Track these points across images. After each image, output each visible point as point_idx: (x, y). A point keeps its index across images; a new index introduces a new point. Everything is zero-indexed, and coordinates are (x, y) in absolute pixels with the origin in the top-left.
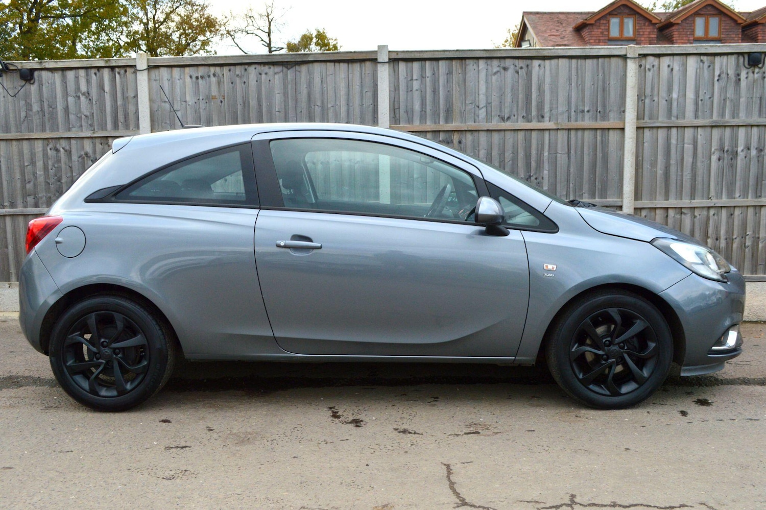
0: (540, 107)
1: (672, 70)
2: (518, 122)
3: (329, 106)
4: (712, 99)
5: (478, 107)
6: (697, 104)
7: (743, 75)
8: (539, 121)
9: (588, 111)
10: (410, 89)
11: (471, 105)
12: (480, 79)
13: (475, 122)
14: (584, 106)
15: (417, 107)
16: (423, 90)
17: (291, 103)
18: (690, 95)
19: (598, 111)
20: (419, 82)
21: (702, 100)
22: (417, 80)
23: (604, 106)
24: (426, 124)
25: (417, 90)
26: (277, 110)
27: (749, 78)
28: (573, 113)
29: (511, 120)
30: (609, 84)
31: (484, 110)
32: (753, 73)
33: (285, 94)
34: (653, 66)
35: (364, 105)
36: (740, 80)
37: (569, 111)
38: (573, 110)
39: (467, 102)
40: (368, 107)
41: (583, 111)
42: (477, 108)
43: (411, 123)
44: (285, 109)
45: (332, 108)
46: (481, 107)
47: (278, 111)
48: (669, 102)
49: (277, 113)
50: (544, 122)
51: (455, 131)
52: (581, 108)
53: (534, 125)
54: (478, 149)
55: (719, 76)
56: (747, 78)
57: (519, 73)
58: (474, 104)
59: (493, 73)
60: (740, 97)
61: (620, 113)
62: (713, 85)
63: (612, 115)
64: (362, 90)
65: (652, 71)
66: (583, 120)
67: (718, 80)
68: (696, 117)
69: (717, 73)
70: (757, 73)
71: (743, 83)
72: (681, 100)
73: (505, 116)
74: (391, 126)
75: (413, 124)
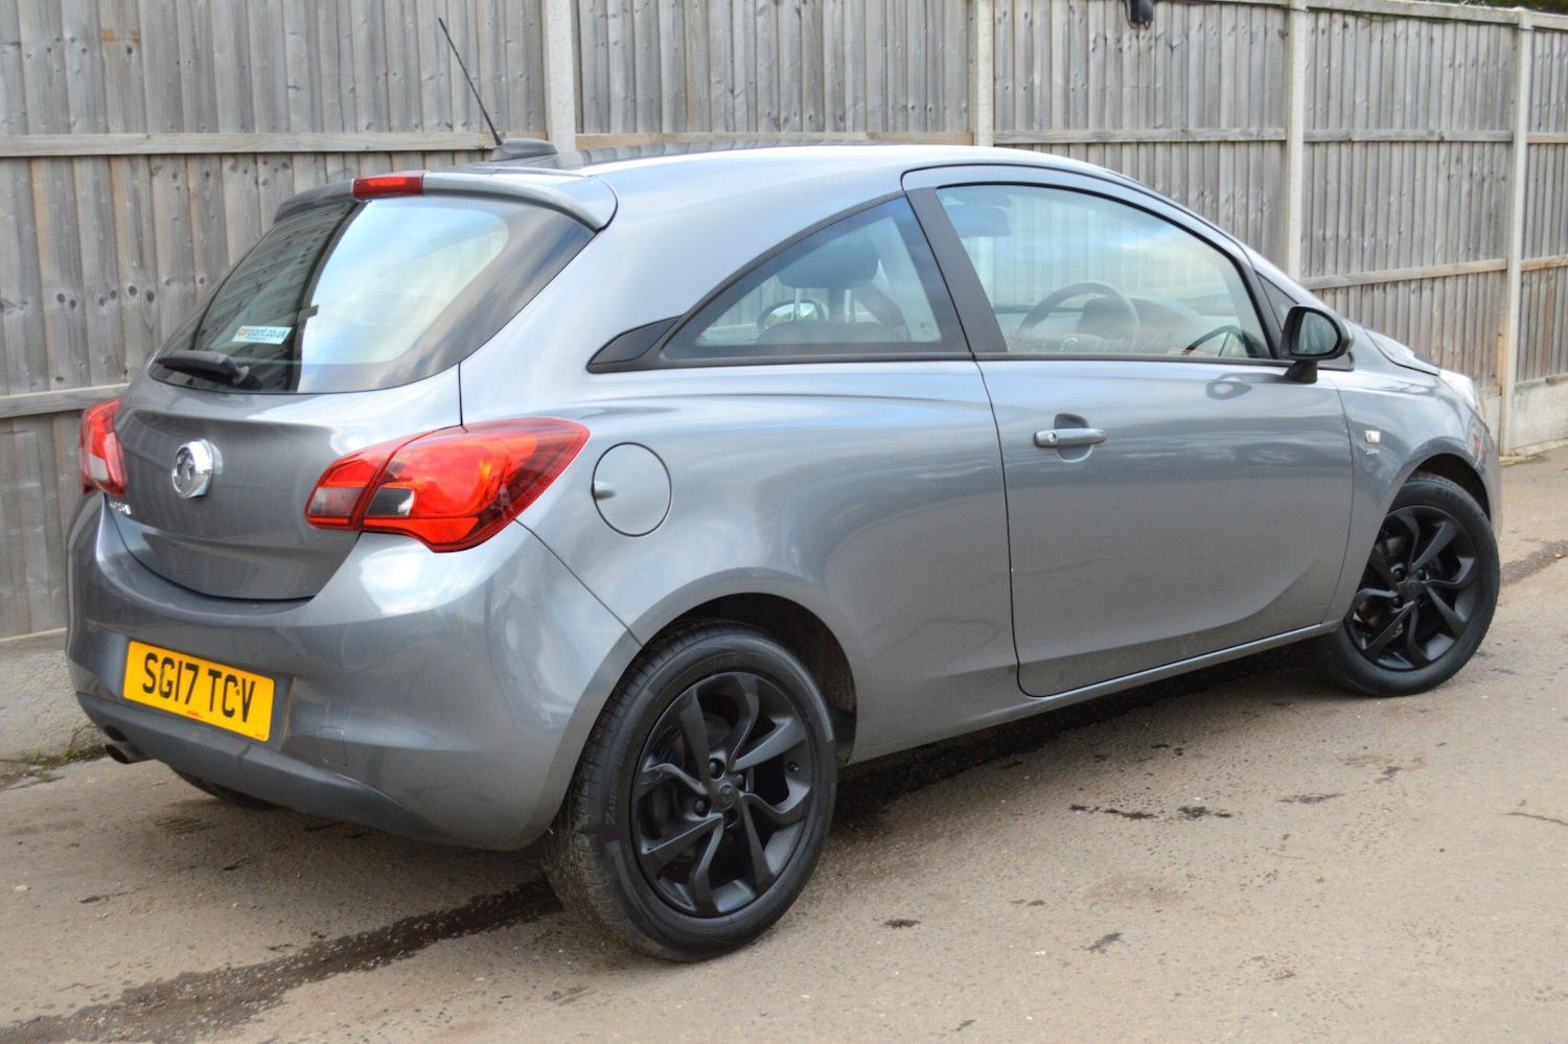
0: (839, 99)
1: (1031, 23)
2: (802, 131)
3: (425, 76)
4: (1085, 87)
5: (732, 91)
6: (1066, 97)
7: (1125, 44)
8: (837, 129)
9: (913, 108)
10: (601, 41)
11: (718, 85)
12: (735, 22)
13: (727, 130)
14: (906, 94)
15: (618, 88)
16: (629, 45)
17: (326, 65)
18: (1058, 79)
19: (929, 107)
20: (619, 20)
21: (1073, 89)
22: (615, 16)
23: (936, 99)
24: (635, 131)
25: (616, 43)
26: (291, 83)
27: (1133, 49)
28: (890, 112)
29: (790, 124)
30: (943, 47)
31: (742, 99)
32: (1138, 37)
33: (311, 37)
34: (1005, 14)
35: (503, 79)
36: (1121, 50)
38: (890, 104)
39: (713, 80)
40: (516, 81)
41: (905, 107)
42: (730, 94)
43: (605, 128)
44: (312, 81)
45: (430, 82)
46: (736, 92)
47: (294, 87)
48: (1030, 89)
49: (291, 91)
50: (845, 130)
52: (902, 101)
55: (1095, 41)
56: (1130, 47)
57: (803, 14)
58: (724, 84)
59: (758, 10)
60: (1122, 86)
61: (962, 112)
62: (1087, 61)
63: (949, 116)
64: (497, 36)
65: (1003, 25)
66: (907, 126)
67: (1093, 50)
68: (1067, 125)
69: (1092, 36)
70: (1144, 37)
71: (1127, 57)
72: (1046, 91)
73: (779, 114)
74: (577, 138)
75: (609, 132)
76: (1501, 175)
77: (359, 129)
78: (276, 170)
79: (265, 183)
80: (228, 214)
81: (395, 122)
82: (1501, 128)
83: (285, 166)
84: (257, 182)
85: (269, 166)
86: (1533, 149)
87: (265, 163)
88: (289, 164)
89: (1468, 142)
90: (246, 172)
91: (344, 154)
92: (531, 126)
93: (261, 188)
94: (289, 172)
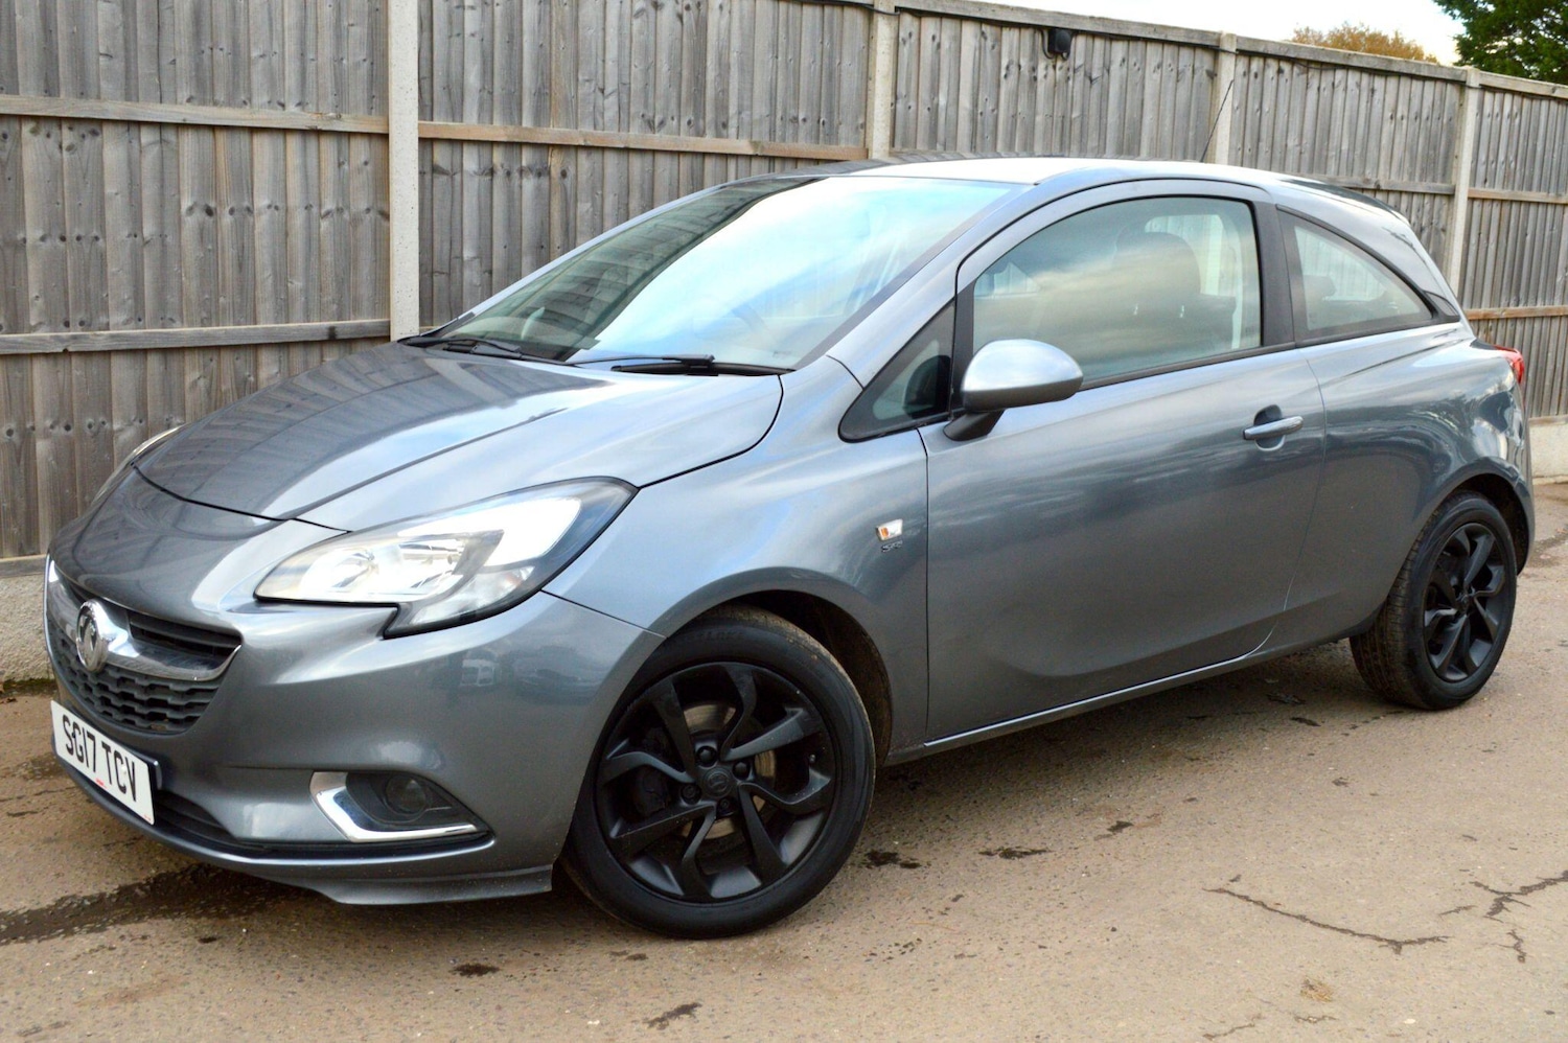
0: (722, 106)
1: (939, 46)
2: (679, 134)
3: (255, 54)
4: (995, 112)
5: (602, 91)
6: (974, 121)
7: (1041, 73)
8: (719, 135)
9: (804, 120)
10: (455, 32)
11: (587, 84)
12: (608, 23)
13: (595, 128)
14: (797, 107)
15: (473, 79)
16: (487, 37)
17: (143, 34)
18: (965, 102)
19: (821, 121)
20: (477, 13)
21: (981, 114)
22: (472, 8)
23: (830, 113)
24: (492, 123)
25: (473, 35)
26: (102, 50)
27: (1049, 78)
28: (778, 122)
29: (666, 127)
30: (840, 64)
31: (613, 99)
32: (1054, 67)
34: (910, 35)
35: (345, 62)
36: (1035, 79)
37: (773, 113)
38: (779, 116)
39: (580, 78)
40: (357, 65)
41: (796, 119)
42: (600, 94)
43: (458, 117)
44: (127, 50)
45: (262, 60)
46: (607, 92)
47: (107, 55)
48: (934, 110)
49: (101, 59)
50: (727, 137)
51: (554, 146)
52: (792, 112)
53: (709, 143)
54: (600, 192)
55: (1008, 68)
56: (1045, 76)
57: (685, 20)
58: (594, 83)
59: (634, 13)
60: (1035, 114)
61: (857, 128)
62: (999, 86)
63: (843, 131)
64: (338, 20)
65: (907, 45)
66: (795, 138)
67: (1006, 76)
68: (973, 148)
69: (1004, 63)
70: (1061, 68)
71: (1041, 87)
72: (951, 111)
73: (654, 117)
74: (419, 124)
75: (462, 121)
76: (1441, 226)
77: (179, 100)
78: (83, 136)
79: (70, 148)
80: (26, 177)
81: (220, 96)
82: (1443, 181)
83: (94, 133)
84: (61, 147)
85: (75, 133)
86: (1476, 204)
87: (71, 129)
88: (99, 131)
89: (1406, 192)
90: (48, 136)
91: (161, 125)
92: (374, 111)
93: (64, 152)
94: (99, 139)
